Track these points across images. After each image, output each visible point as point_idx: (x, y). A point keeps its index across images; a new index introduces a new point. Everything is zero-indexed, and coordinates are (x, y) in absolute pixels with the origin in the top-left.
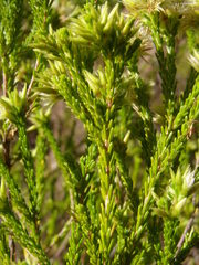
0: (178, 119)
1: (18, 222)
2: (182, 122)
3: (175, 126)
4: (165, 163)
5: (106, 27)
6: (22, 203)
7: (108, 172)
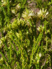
0: (37, 41)
1: (7, 66)
2: (38, 42)
3: (36, 43)
4: (35, 51)
5: (19, 24)
6: (7, 61)
7: (23, 54)
